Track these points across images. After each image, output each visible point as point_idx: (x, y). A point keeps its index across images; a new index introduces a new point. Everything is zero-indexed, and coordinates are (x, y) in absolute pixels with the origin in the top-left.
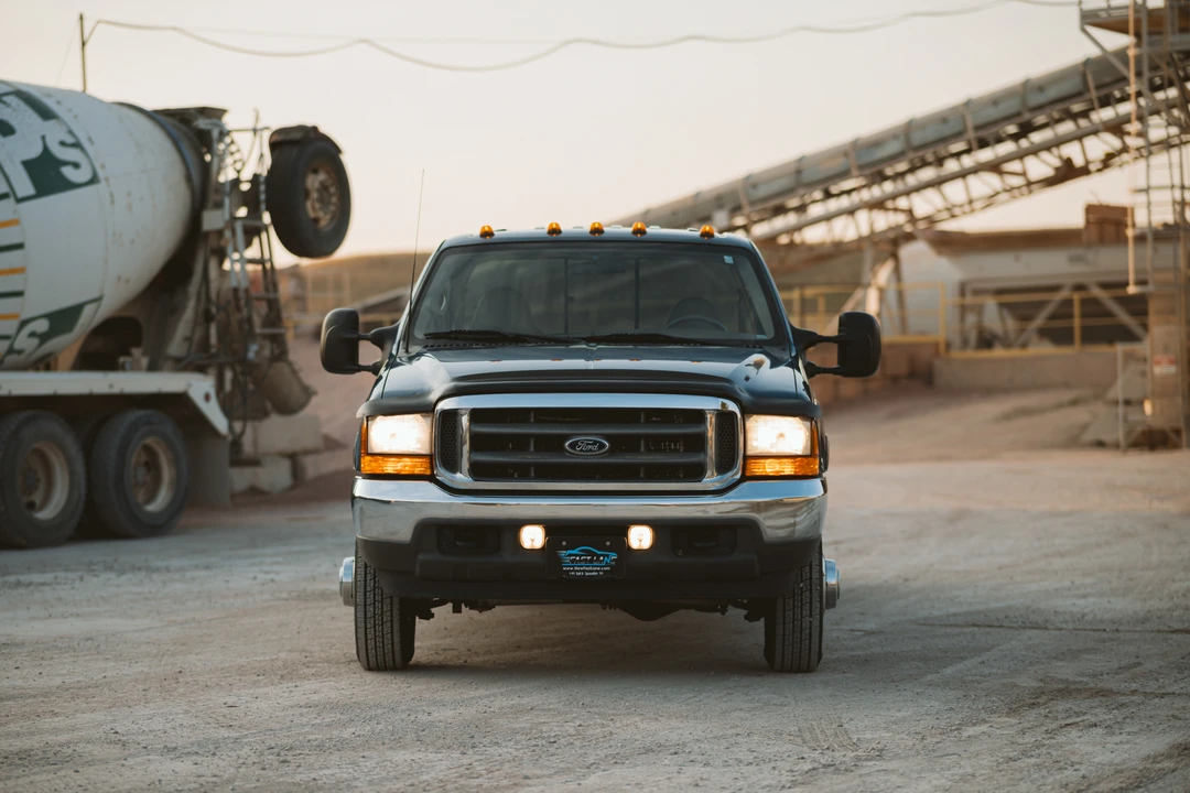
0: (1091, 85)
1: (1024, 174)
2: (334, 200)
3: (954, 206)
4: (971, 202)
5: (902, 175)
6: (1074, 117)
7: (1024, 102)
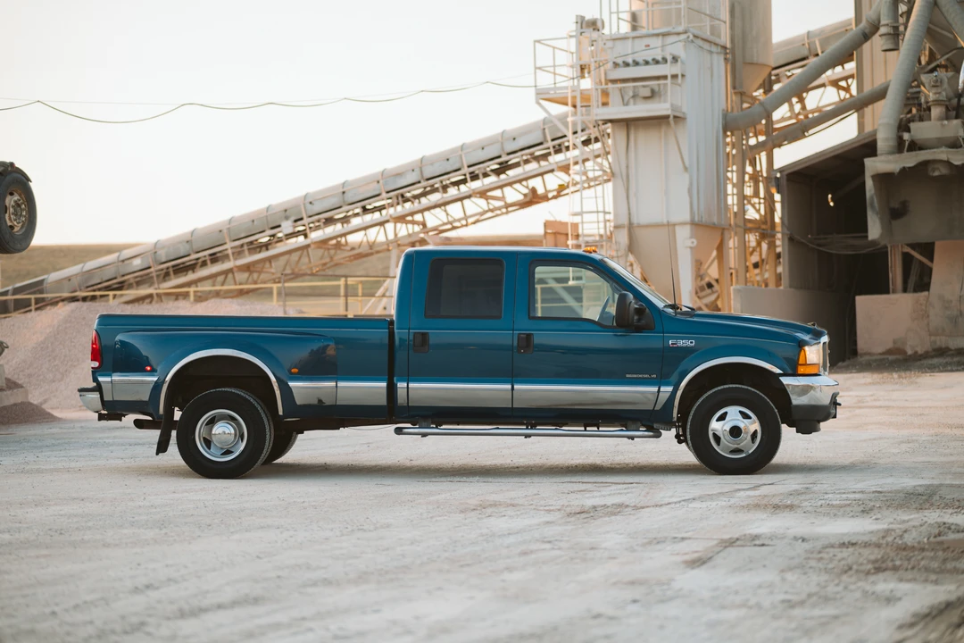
0: (549, 138)
1: (502, 198)
2: (24, 213)
3: (455, 221)
4: (466, 218)
5: (417, 197)
6: (537, 159)
7: (503, 149)
